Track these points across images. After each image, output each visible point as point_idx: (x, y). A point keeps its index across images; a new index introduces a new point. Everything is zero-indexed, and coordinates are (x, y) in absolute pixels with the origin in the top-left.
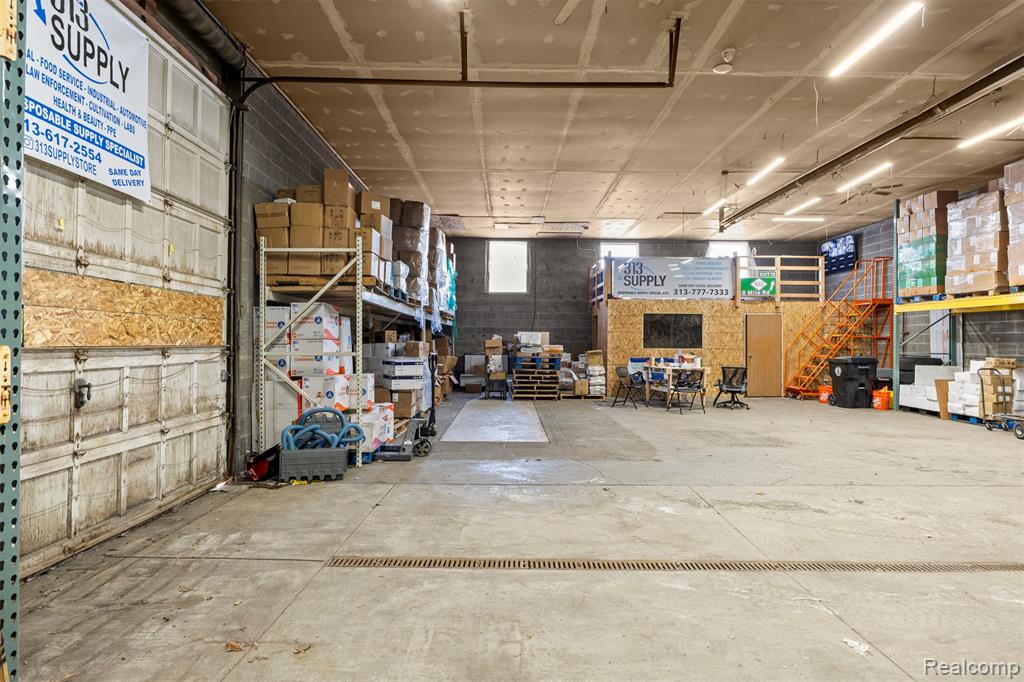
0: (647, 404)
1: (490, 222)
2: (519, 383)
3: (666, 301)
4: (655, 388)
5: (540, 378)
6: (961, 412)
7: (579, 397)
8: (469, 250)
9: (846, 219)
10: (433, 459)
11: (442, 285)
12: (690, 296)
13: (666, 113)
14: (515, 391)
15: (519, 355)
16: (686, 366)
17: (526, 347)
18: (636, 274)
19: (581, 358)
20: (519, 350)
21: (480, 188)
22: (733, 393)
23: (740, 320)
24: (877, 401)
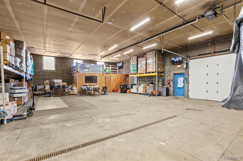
0: (87, 95)
1: (44, 51)
2: (55, 92)
3: (90, 73)
4: (89, 92)
5: (61, 91)
6: (140, 93)
7: (71, 95)
8: (37, 58)
9: (122, 59)
10: (34, 117)
11: (29, 66)
12: (94, 72)
13: (96, 30)
14: (54, 94)
15: (55, 85)
16: (95, 87)
17: (56, 83)
18: (83, 67)
19: (70, 86)
20: (55, 84)
21: (42, 41)
22: (105, 92)
23: (104, 77)
24: (128, 92)
